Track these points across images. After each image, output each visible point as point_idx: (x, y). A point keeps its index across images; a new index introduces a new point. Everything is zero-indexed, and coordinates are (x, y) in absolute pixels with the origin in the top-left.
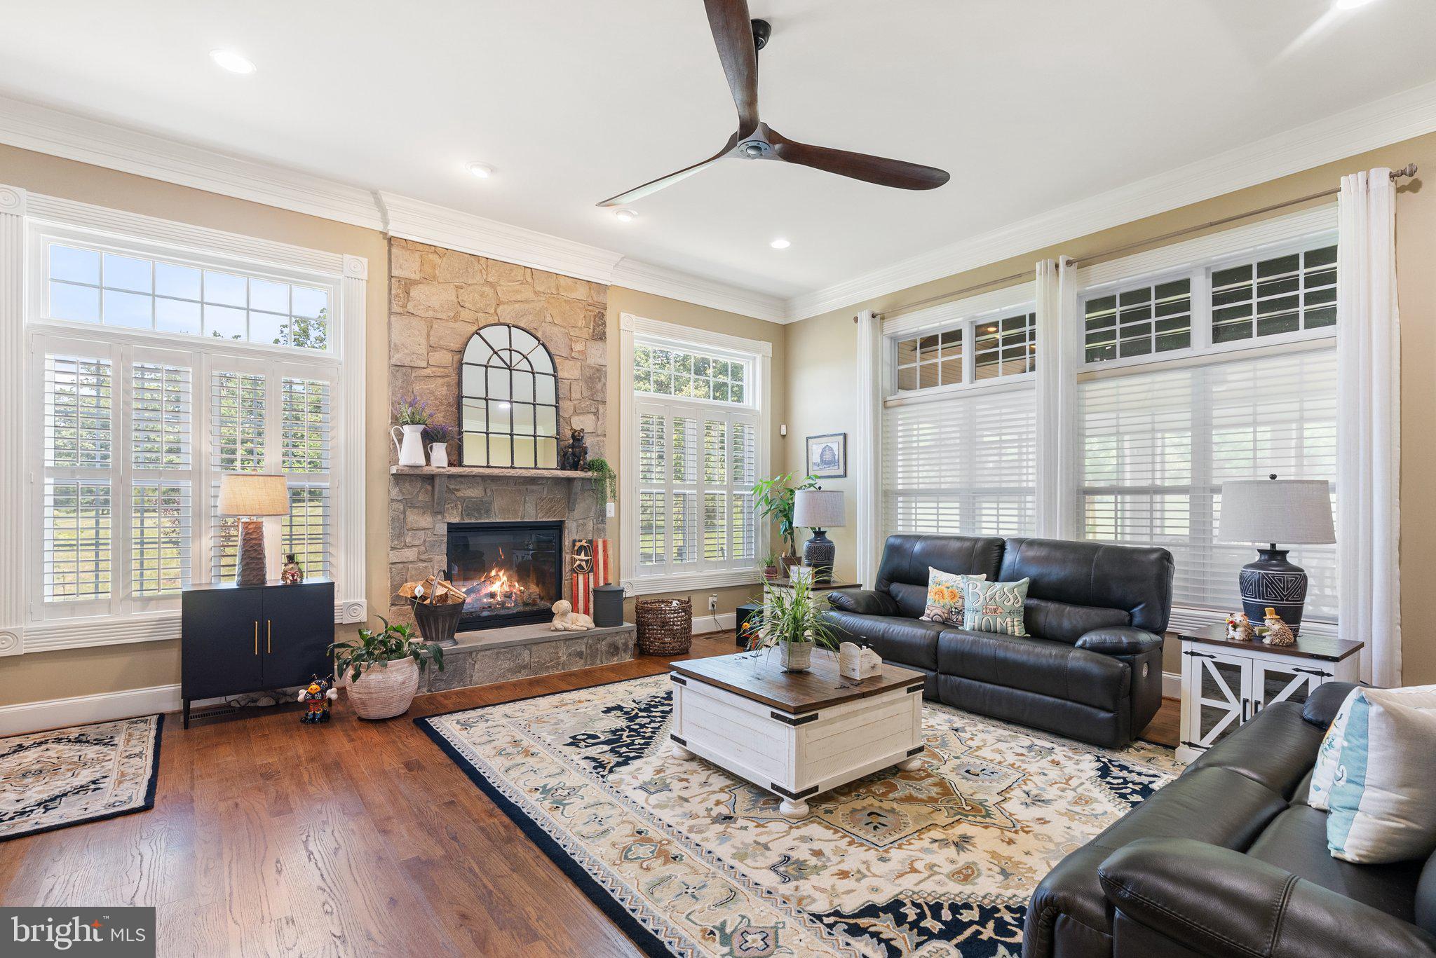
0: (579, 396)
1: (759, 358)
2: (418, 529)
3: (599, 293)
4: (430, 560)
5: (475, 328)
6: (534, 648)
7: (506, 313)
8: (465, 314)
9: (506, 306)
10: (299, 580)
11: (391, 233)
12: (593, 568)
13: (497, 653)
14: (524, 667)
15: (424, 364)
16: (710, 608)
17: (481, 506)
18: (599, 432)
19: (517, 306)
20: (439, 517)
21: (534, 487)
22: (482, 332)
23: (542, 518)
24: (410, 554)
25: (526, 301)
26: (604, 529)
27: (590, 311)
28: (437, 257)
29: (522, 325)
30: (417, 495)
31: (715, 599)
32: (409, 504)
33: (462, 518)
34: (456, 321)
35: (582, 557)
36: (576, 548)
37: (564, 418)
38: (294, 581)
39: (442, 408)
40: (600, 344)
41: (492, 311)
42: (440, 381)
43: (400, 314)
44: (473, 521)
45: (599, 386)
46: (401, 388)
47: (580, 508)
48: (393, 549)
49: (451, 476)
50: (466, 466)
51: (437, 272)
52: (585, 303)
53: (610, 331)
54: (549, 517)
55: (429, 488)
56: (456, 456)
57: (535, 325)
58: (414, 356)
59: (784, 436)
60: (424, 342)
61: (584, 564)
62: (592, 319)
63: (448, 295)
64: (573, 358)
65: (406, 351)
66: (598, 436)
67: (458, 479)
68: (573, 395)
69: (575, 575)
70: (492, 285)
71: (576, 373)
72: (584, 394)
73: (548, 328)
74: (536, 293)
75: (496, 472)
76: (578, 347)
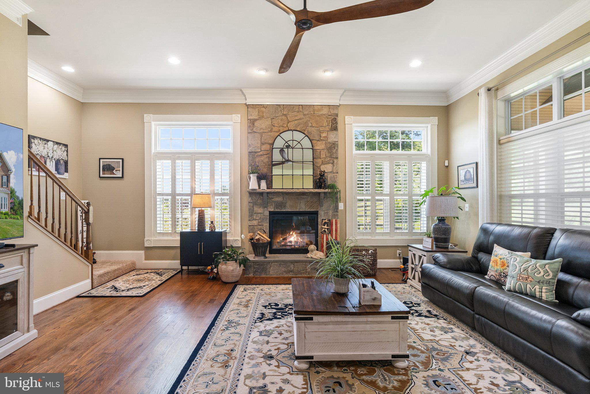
0: (324, 156)
1: (429, 126)
2: (258, 213)
3: (334, 109)
4: (263, 225)
5: (278, 134)
6: (296, 264)
7: (291, 126)
8: (275, 129)
9: (291, 123)
10: (213, 230)
11: (247, 104)
12: (330, 232)
13: (280, 264)
14: (291, 271)
15: (259, 150)
16: (398, 255)
17: (282, 204)
18: (334, 172)
19: (296, 122)
20: (266, 209)
21: (305, 197)
22: (281, 135)
23: (308, 209)
24: (255, 223)
25: (300, 119)
26: (337, 215)
27: (330, 118)
28: (264, 108)
29: (298, 129)
30: (258, 200)
31: (400, 251)
32: (255, 204)
33: (274, 209)
34: (271, 132)
35: (326, 227)
36: (323, 223)
37: (317, 167)
38: (212, 230)
39: (266, 167)
40: (335, 132)
41: (286, 125)
42: (265, 156)
43: (251, 133)
44: (279, 210)
45: (334, 151)
46: (252, 160)
47: (326, 205)
48: (249, 220)
49: (268, 193)
50: (273, 189)
51: (264, 114)
52: (328, 115)
53: (340, 126)
54: (311, 209)
55: (262, 197)
56: (270, 185)
57: (304, 128)
58: (256, 148)
59: (447, 167)
60: (259, 142)
61: (326, 230)
62: (331, 121)
63: (268, 122)
64: (321, 140)
65: (253, 146)
66: (334, 173)
67: (273, 194)
68: (322, 156)
69: (323, 234)
70: (285, 115)
71: (323, 146)
72: (327, 155)
73: (310, 129)
74: (304, 115)
75: (285, 190)
76: (324, 135)
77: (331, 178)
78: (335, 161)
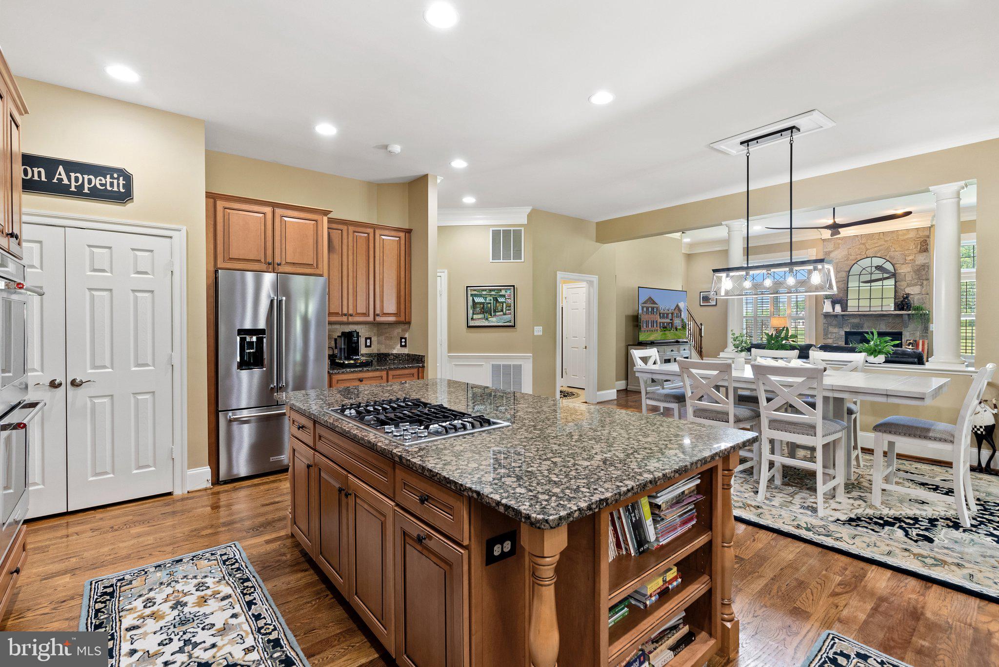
0: (910, 279)
2: (833, 333)
3: (924, 232)
5: (855, 261)
7: (870, 253)
8: (852, 258)
9: (871, 250)
11: (823, 238)
17: (858, 325)
19: (876, 249)
20: (841, 329)
21: (885, 318)
22: (858, 262)
23: (890, 330)
24: (830, 341)
25: (880, 246)
26: (927, 336)
27: (919, 240)
30: (832, 322)
32: (830, 324)
33: (851, 330)
34: (848, 261)
35: (910, 347)
37: (900, 289)
39: (840, 293)
40: (925, 254)
41: (864, 253)
42: (841, 283)
44: (855, 331)
45: (925, 273)
47: (911, 326)
49: (843, 315)
50: (849, 312)
52: (915, 238)
53: (930, 247)
54: (893, 330)
55: (837, 319)
56: (844, 308)
57: (885, 254)
62: (920, 244)
63: (845, 252)
64: (907, 263)
67: (849, 316)
68: (907, 279)
70: (864, 244)
71: (909, 269)
72: (914, 278)
73: (892, 254)
74: (886, 241)
75: (860, 313)
76: (911, 258)
77: (919, 299)
78: (925, 282)
